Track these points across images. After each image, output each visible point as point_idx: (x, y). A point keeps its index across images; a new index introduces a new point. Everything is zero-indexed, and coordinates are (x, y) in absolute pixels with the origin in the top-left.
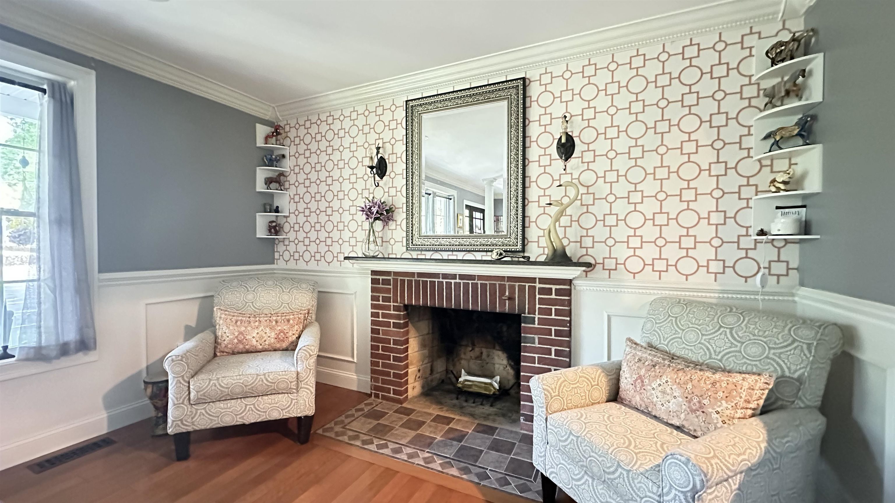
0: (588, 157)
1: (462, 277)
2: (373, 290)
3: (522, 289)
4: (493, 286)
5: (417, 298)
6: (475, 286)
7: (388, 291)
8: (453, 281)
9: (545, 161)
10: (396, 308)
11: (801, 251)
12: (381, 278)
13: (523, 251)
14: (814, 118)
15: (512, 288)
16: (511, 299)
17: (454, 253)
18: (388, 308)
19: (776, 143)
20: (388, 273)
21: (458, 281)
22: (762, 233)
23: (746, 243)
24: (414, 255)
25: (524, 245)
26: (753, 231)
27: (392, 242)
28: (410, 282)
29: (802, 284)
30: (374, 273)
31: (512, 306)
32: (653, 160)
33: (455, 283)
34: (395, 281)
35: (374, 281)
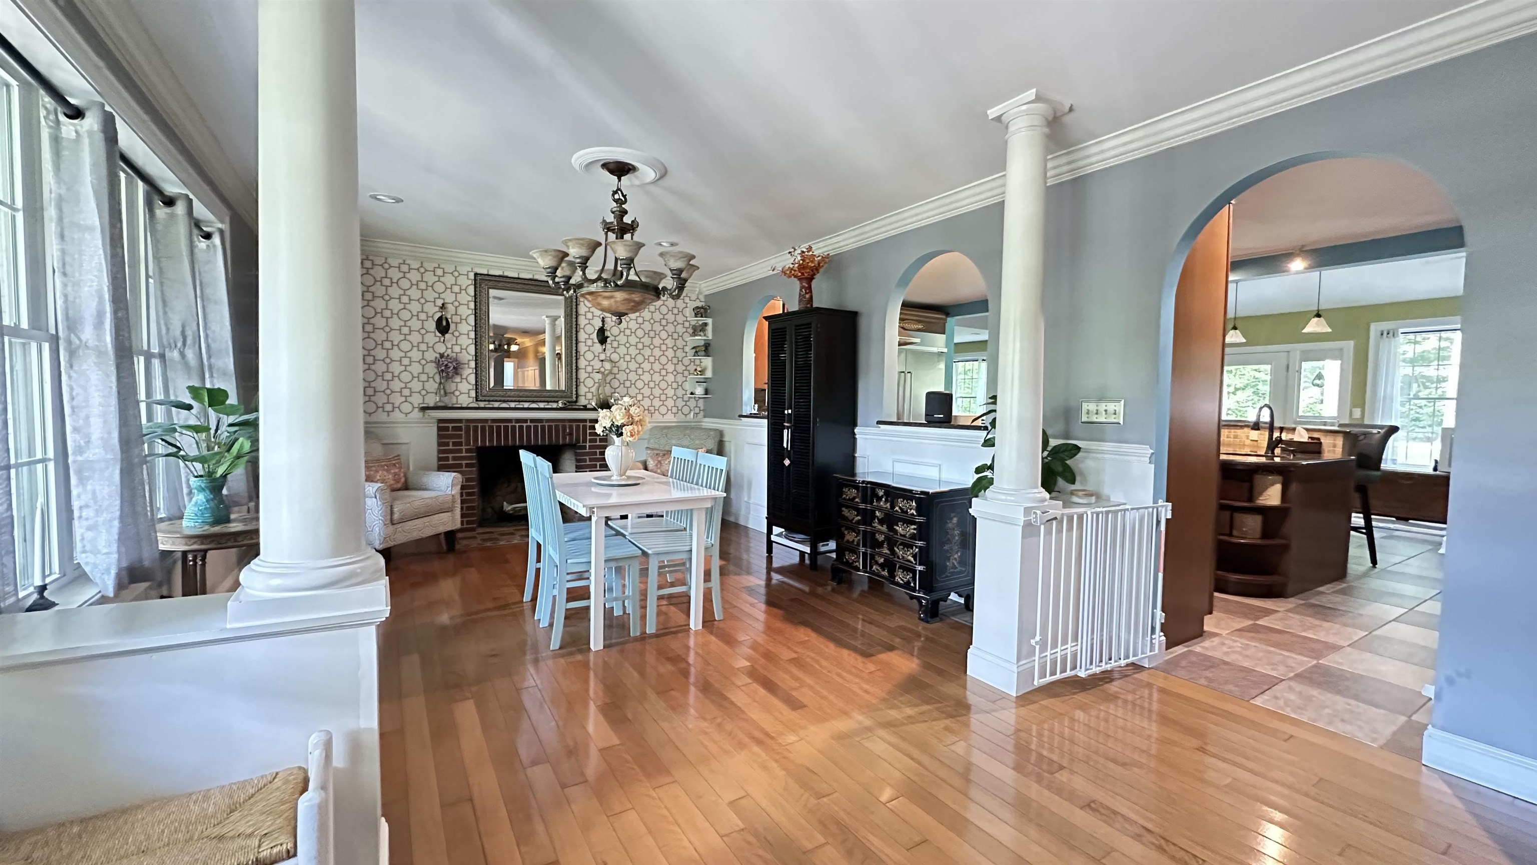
0: (615, 344)
1: (532, 421)
2: (440, 436)
3: (578, 427)
4: (557, 426)
5: (491, 440)
6: (543, 428)
7: (460, 436)
8: (525, 425)
9: (589, 342)
10: (467, 451)
11: (705, 402)
12: (451, 425)
13: (576, 402)
14: (709, 344)
15: (571, 427)
16: (571, 434)
17: (521, 403)
18: (460, 451)
19: (696, 352)
20: (460, 421)
21: (529, 424)
22: (692, 394)
23: (686, 398)
24: (482, 404)
25: (577, 397)
26: (688, 392)
27: (457, 393)
28: (483, 428)
29: (705, 417)
30: (440, 421)
31: (571, 439)
32: (647, 352)
33: (526, 426)
34: (468, 428)
35: (439, 429)
